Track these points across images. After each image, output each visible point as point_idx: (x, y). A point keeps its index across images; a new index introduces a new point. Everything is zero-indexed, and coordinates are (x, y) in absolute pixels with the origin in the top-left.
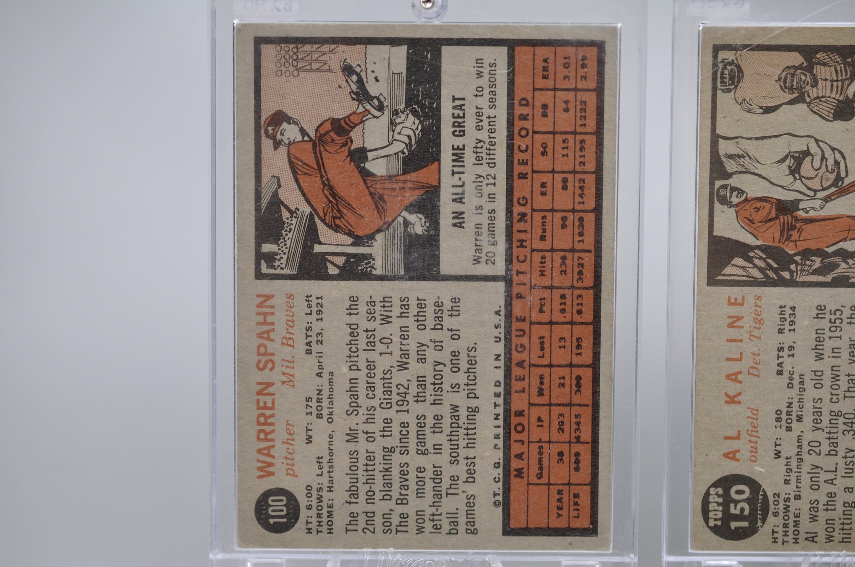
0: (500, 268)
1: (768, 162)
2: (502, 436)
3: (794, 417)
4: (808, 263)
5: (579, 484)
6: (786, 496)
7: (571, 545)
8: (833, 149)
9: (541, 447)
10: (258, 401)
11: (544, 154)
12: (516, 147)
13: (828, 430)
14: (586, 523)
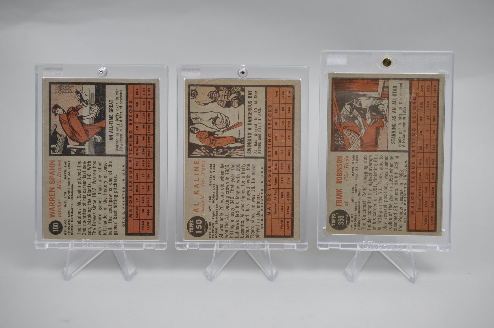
0: (124, 152)
1: (206, 120)
2: (125, 204)
3: (215, 199)
4: (218, 151)
5: (149, 219)
6: (213, 223)
7: (147, 239)
8: (225, 116)
9: (137, 208)
10: (50, 193)
11: (137, 117)
12: (128, 116)
13: (225, 202)
14: (151, 231)
